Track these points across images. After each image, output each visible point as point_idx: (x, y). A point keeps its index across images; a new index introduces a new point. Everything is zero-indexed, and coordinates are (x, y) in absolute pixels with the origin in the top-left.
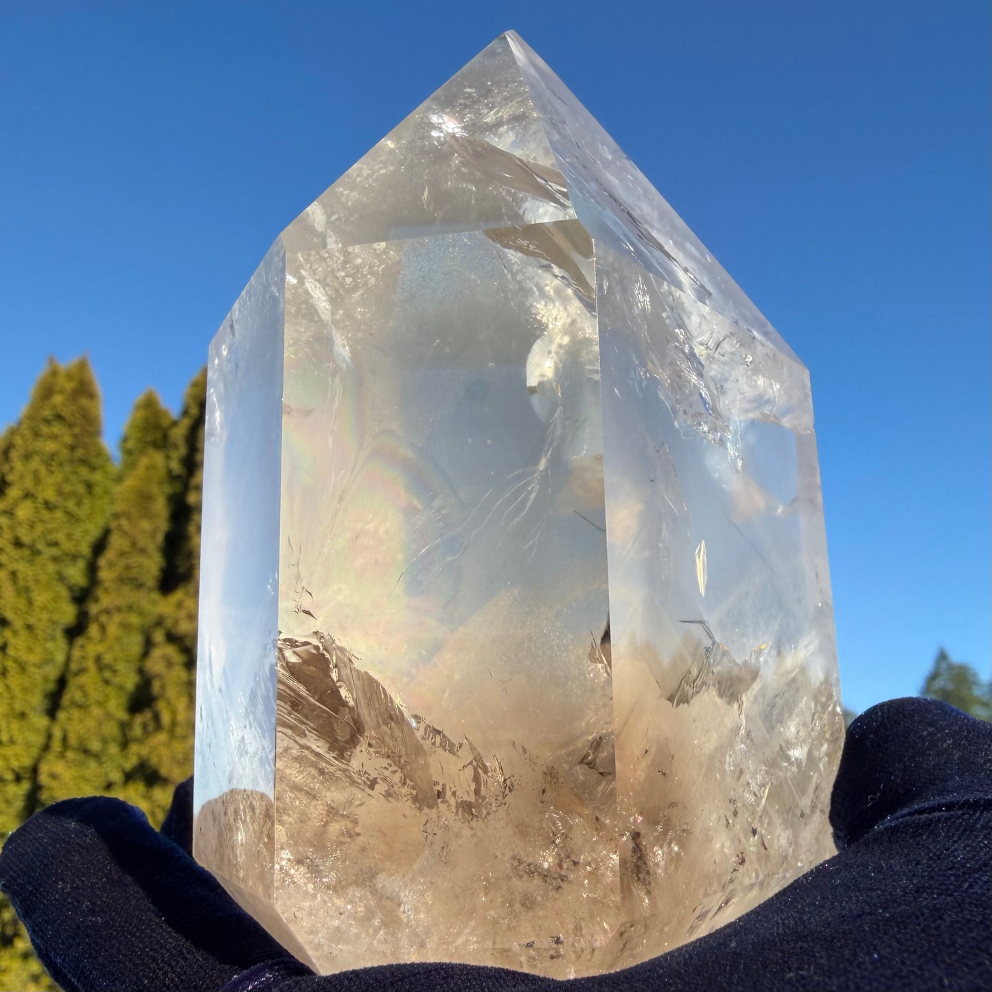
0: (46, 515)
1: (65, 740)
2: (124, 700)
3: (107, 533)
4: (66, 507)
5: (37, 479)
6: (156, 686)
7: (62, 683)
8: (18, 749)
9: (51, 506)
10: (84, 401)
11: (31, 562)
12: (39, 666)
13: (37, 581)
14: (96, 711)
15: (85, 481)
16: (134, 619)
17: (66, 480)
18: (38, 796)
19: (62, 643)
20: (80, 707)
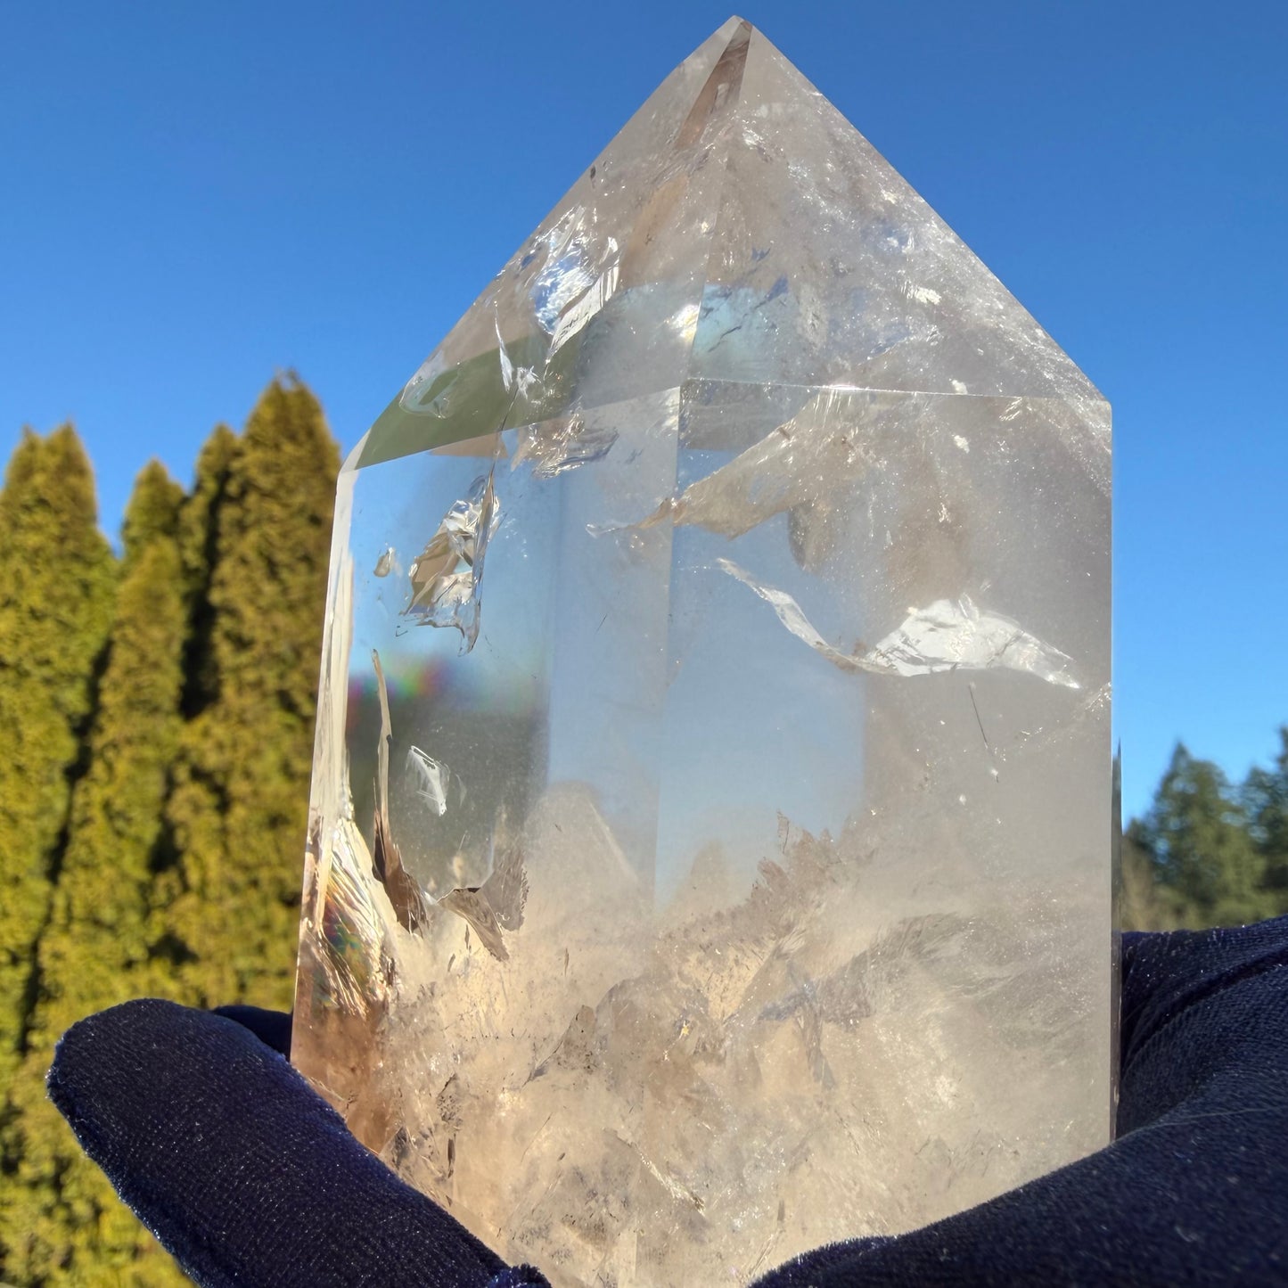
0: (33, 626)
1: (69, 909)
2: (143, 854)
3: (109, 645)
4: (58, 614)
5: (20, 582)
6: (180, 836)
7: (64, 837)
8: (13, 923)
9: (38, 614)
10: (73, 480)
11: (17, 686)
12: (34, 817)
13: (26, 710)
14: (108, 872)
15: (80, 581)
16: (149, 752)
17: (57, 581)
18: (40, 982)
19: (61, 787)
20: (86, 866)
